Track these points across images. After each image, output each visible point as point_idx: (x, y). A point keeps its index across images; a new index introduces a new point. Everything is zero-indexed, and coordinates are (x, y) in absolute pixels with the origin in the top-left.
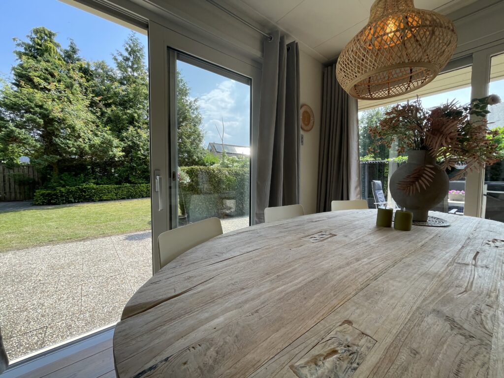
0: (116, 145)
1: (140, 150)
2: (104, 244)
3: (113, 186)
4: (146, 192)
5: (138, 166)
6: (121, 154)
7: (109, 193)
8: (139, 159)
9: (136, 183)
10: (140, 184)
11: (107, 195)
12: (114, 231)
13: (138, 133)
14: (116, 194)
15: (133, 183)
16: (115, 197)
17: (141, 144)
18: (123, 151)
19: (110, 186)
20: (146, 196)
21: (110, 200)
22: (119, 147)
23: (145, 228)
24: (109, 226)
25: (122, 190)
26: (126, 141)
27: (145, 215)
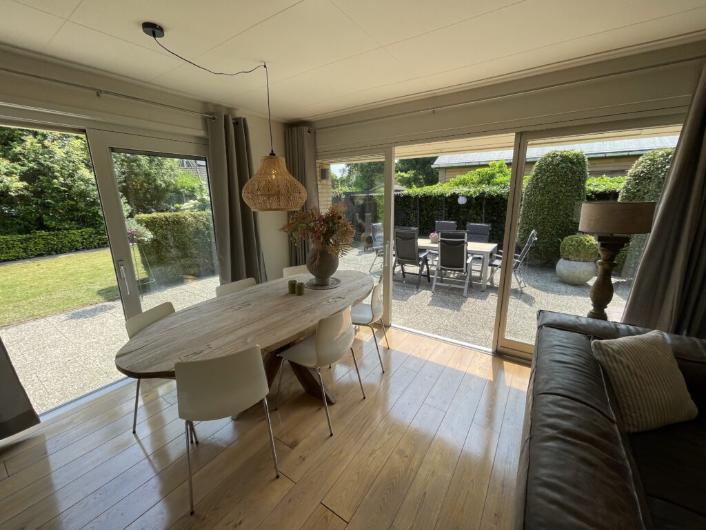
0: (6, 171)
1: (56, 177)
2: (40, 328)
3: (14, 237)
4: (82, 243)
5: (57, 202)
6: (21, 185)
7: (9, 249)
8: (59, 191)
9: (59, 229)
10: (67, 229)
11: (7, 253)
12: (48, 310)
13: (44, 147)
14: (25, 250)
15: (53, 229)
16: (24, 254)
17: (57, 167)
18: (21, 179)
19: (8, 237)
20: (83, 248)
21: (14, 260)
22: (13, 173)
23: (95, 301)
24: (36, 304)
25: (35, 243)
26: (26, 161)
27: (91, 281)
